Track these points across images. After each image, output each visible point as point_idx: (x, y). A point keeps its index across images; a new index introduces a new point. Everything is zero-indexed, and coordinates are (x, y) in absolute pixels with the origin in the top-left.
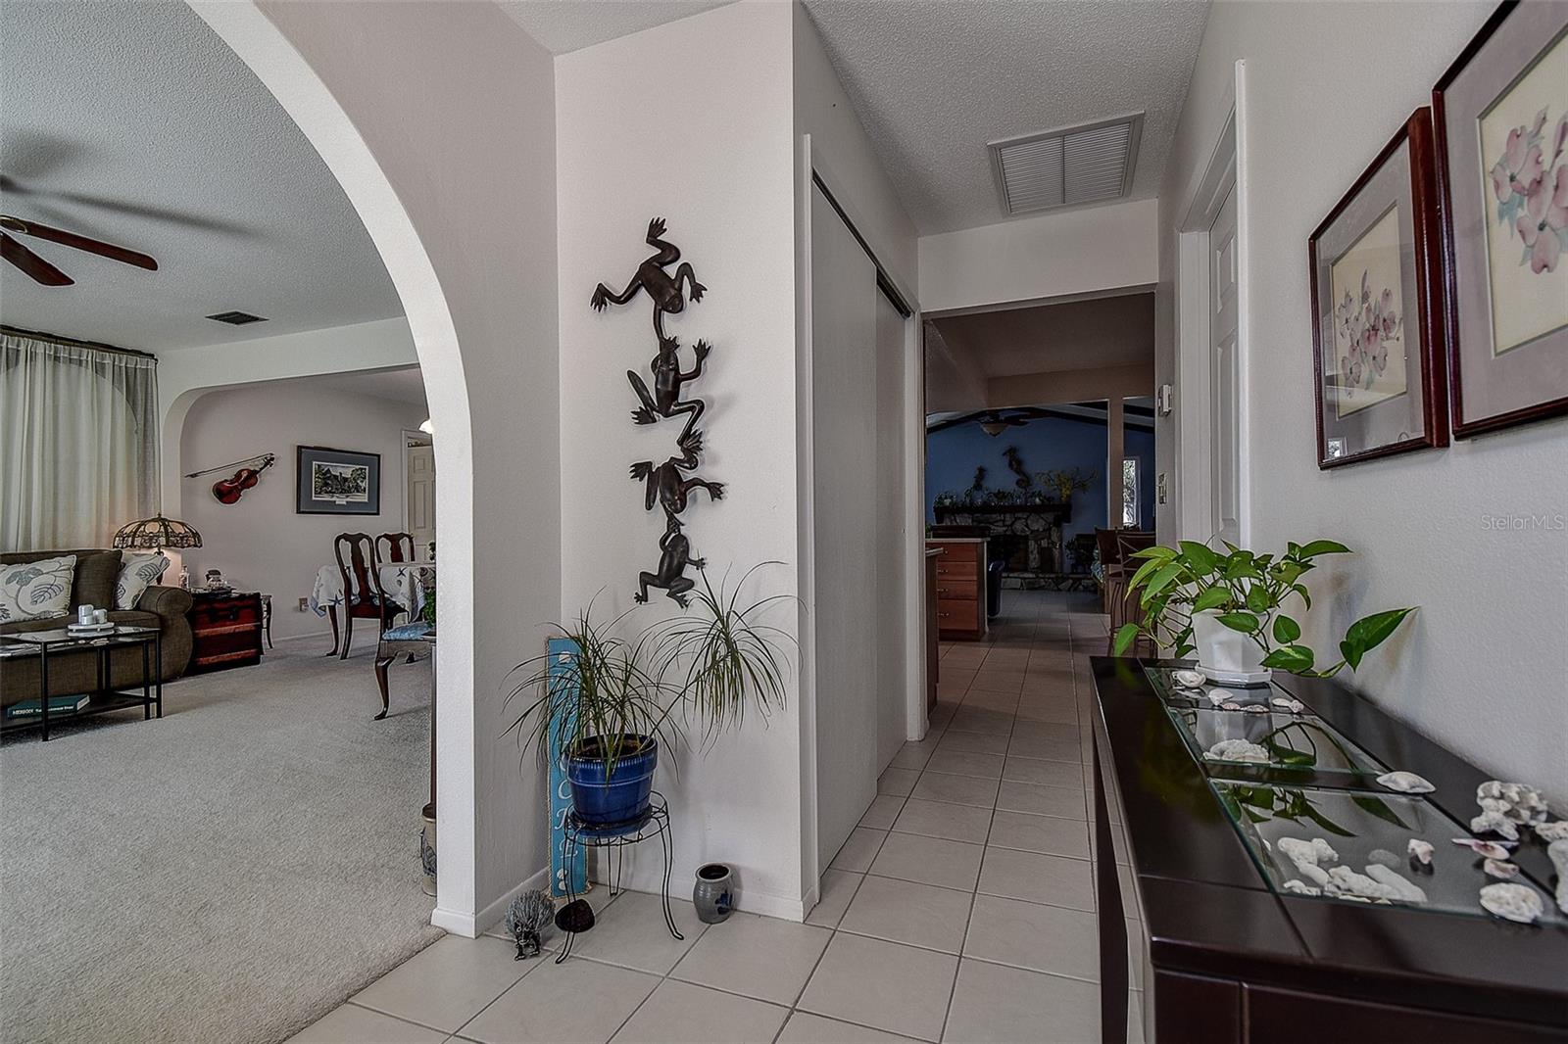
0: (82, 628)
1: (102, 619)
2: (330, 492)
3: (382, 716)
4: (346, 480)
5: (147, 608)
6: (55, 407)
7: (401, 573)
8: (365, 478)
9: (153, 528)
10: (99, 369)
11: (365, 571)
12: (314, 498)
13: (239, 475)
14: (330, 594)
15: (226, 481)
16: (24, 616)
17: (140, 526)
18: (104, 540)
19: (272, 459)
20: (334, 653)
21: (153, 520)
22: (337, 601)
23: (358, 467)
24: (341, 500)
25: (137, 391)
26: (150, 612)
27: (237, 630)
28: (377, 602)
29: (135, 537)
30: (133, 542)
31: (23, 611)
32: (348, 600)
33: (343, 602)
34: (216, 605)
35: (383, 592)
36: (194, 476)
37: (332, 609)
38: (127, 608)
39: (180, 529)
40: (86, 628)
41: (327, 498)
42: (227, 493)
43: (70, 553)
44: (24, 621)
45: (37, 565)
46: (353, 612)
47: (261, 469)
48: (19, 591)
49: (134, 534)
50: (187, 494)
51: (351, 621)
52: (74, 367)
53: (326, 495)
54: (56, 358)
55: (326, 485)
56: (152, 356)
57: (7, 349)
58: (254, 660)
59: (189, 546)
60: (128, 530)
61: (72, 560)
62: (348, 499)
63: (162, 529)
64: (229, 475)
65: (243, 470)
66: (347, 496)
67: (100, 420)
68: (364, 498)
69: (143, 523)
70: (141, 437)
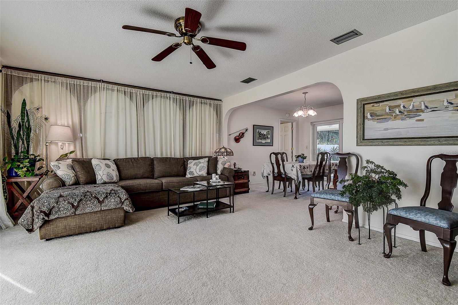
0: (213, 181)
1: (218, 179)
2: (261, 139)
3: (311, 229)
4: (265, 135)
5: (224, 174)
6: (201, 117)
7: (293, 166)
8: (269, 134)
9: (223, 150)
10: (210, 105)
11: (280, 165)
12: (257, 141)
13: (240, 134)
14: (267, 172)
15: (237, 136)
16: (197, 175)
17: (220, 150)
18: (211, 154)
19: (247, 129)
20: (268, 191)
21: (222, 148)
22: (269, 175)
23: (268, 131)
24: (263, 141)
25: (218, 110)
26: (225, 175)
27: (244, 182)
28: (283, 176)
29: (218, 152)
30: (219, 154)
31: (197, 174)
32: (273, 175)
33: (272, 175)
34: (239, 174)
35: (286, 173)
36: (230, 135)
37: (267, 177)
38: (219, 174)
39: (229, 151)
40: (215, 181)
41: (260, 141)
42: (237, 140)
43: (205, 157)
44: (197, 176)
45: (200, 160)
46: (275, 178)
47: (245, 132)
48: (196, 168)
49: (219, 152)
50: (229, 140)
51: (274, 181)
52: (205, 105)
53: (260, 140)
54: (202, 103)
55: (260, 137)
56: (221, 100)
57: (192, 101)
58: (247, 192)
59: (231, 155)
60: (217, 151)
61: (207, 159)
62: (265, 141)
63: (225, 151)
64: (237, 134)
65: (241, 133)
66: (265, 140)
67: (210, 120)
68: (269, 141)
69: (221, 149)
70: (219, 124)
